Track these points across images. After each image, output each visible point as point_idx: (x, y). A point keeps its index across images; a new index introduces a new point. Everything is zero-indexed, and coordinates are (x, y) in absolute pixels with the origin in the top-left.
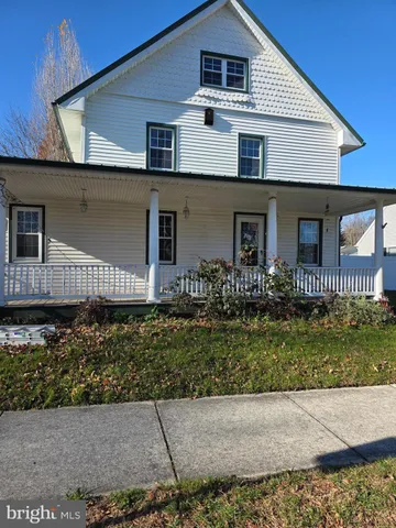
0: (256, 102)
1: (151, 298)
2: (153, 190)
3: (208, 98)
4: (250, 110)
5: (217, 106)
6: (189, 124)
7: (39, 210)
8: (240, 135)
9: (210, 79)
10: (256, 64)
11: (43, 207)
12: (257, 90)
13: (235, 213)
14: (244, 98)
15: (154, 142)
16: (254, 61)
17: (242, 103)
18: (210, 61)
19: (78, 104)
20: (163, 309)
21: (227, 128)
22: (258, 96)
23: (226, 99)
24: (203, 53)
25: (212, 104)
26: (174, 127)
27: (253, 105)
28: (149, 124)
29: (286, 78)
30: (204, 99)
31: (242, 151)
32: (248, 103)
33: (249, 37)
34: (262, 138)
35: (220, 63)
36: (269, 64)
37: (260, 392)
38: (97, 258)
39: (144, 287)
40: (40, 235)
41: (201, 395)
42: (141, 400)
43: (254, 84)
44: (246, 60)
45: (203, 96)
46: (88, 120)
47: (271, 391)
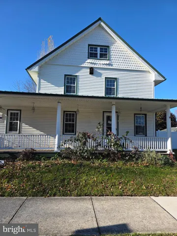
0: (113, 63)
1: (56, 150)
3: (91, 63)
4: (110, 67)
5: (95, 66)
6: (83, 75)
7: (19, 112)
8: (106, 78)
9: (92, 55)
10: (112, 48)
11: (21, 110)
12: (113, 59)
13: (104, 112)
14: (108, 62)
15: (68, 82)
16: (112, 47)
17: (107, 64)
18: (92, 48)
19: (36, 68)
21: (100, 75)
22: (114, 61)
23: (100, 63)
24: (89, 45)
25: (93, 66)
26: (76, 76)
27: (112, 65)
28: (65, 75)
29: (127, 53)
30: (89, 64)
31: (107, 85)
32: (109, 64)
33: (109, 37)
34: (116, 79)
35: (97, 48)
36: (119, 48)
38: (42, 132)
40: (19, 122)
43: (112, 56)
44: (108, 47)
46: (40, 75)
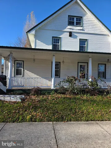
0: (85, 29)
1: (52, 87)
2: (53, 56)
3: (70, 29)
4: (83, 32)
5: (73, 31)
6: (65, 37)
7: (22, 62)
8: (80, 39)
9: (71, 23)
10: (85, 18)
11: (23, 61)
12: (85, 26)
13: (78, 62)
14: (81, 28)
15: (54, 42)
16: (84, 17)
17: (81, 30)
18: (71, 18)
19: (33, 32)
20: (56, 91)
21: (76, 37)
22: (86, 27)
23: (76, 29)
24: (69, 16)
25: (71, 31)
26: (60, 38)
27: (84, 30)
28: (53, 37)
29: (94, 22)
30: (69, 29)
31: (80, 44)
32: (82, 30)
33: (82, 10)
34: (86, 40)
35: (74, 18)
36: (89, 18)
37: (88, 121)
38: (38, 75)
39: (51, 84)
40: (22, 69)
41: (68, 121)
42: (48, 121)
43: (84, 24)
44: (82, 17)
45: (69, 28)
46: (36, 36)
47: (92, 121)
